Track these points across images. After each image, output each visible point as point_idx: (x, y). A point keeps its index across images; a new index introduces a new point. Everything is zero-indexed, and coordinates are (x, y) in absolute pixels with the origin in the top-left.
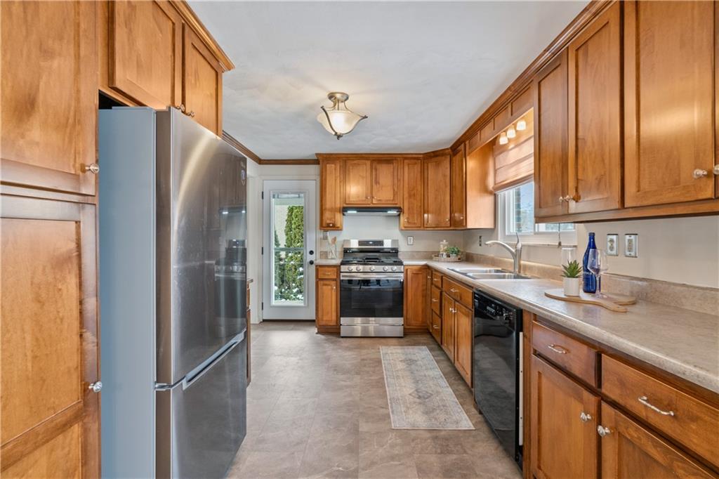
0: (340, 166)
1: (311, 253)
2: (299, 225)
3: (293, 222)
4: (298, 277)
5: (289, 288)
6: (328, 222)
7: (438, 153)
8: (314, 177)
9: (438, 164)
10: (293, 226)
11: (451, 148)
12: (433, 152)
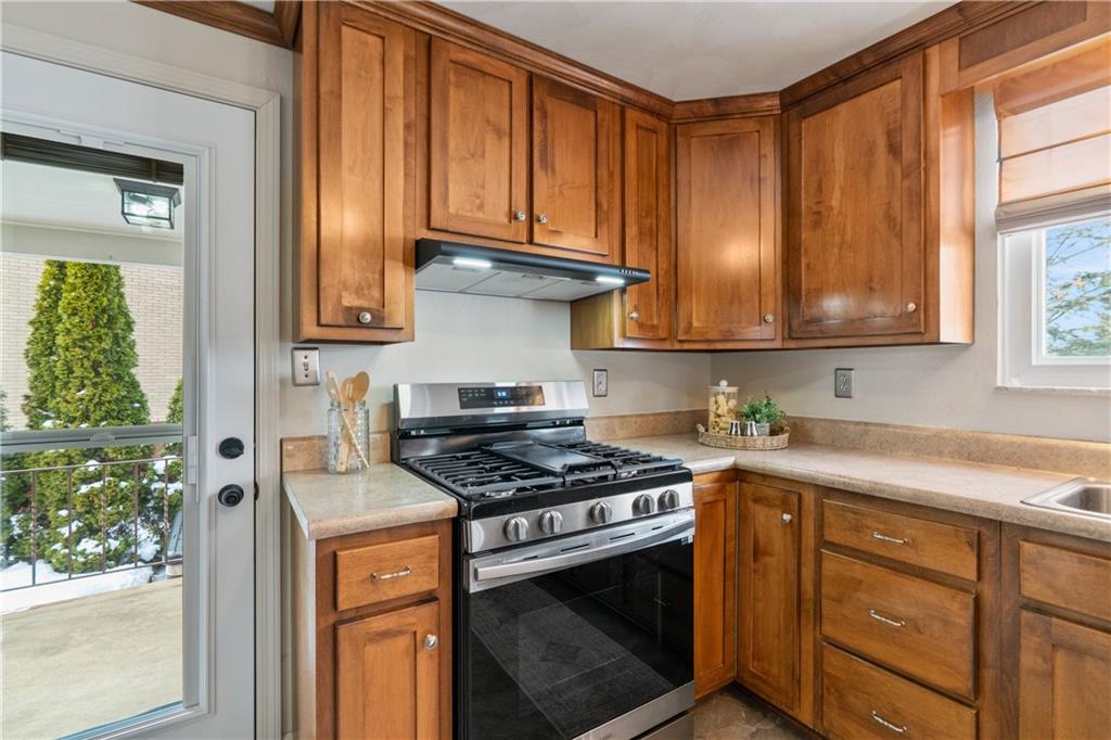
0: (406, 59)
1: (231, 448)
2: (87, 338)
3: (60, 327)
4: (84, 489)
5: (43, 521)
6: (349, 300)
7: (730, 108)
8: (243, 94)
9: (730, 143)
10: (60, 340)
11: (782, 94)
12: (716, 101)
